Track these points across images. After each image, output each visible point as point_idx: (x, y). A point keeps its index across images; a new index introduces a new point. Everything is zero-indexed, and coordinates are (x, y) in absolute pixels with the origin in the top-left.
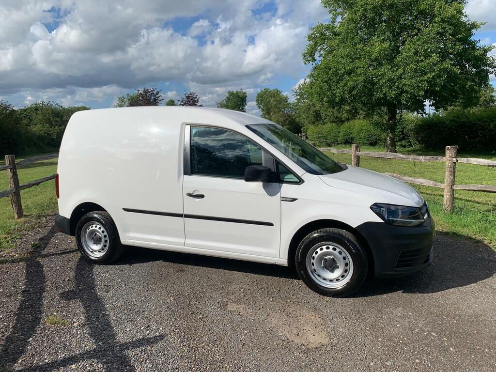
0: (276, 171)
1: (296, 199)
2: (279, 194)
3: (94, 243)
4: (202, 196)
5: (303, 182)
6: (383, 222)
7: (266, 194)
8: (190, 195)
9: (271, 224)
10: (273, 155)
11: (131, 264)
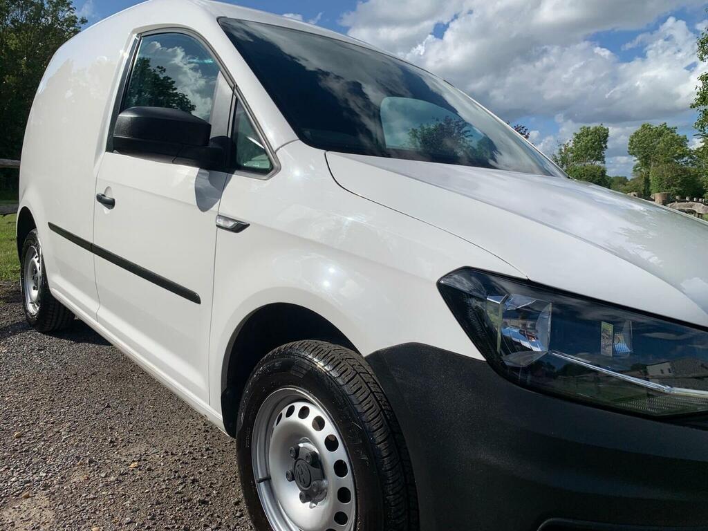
0: (229, 136)
1: (246, 226)
2: (215, 208)
3: (34, 288)
4: (110, 204)
5: (279, 169)
6: (482, 358)
7: (196, 204)
8: (100, 198)
9: (194, 298)
10: (235, 87)
11: (78, 342)
